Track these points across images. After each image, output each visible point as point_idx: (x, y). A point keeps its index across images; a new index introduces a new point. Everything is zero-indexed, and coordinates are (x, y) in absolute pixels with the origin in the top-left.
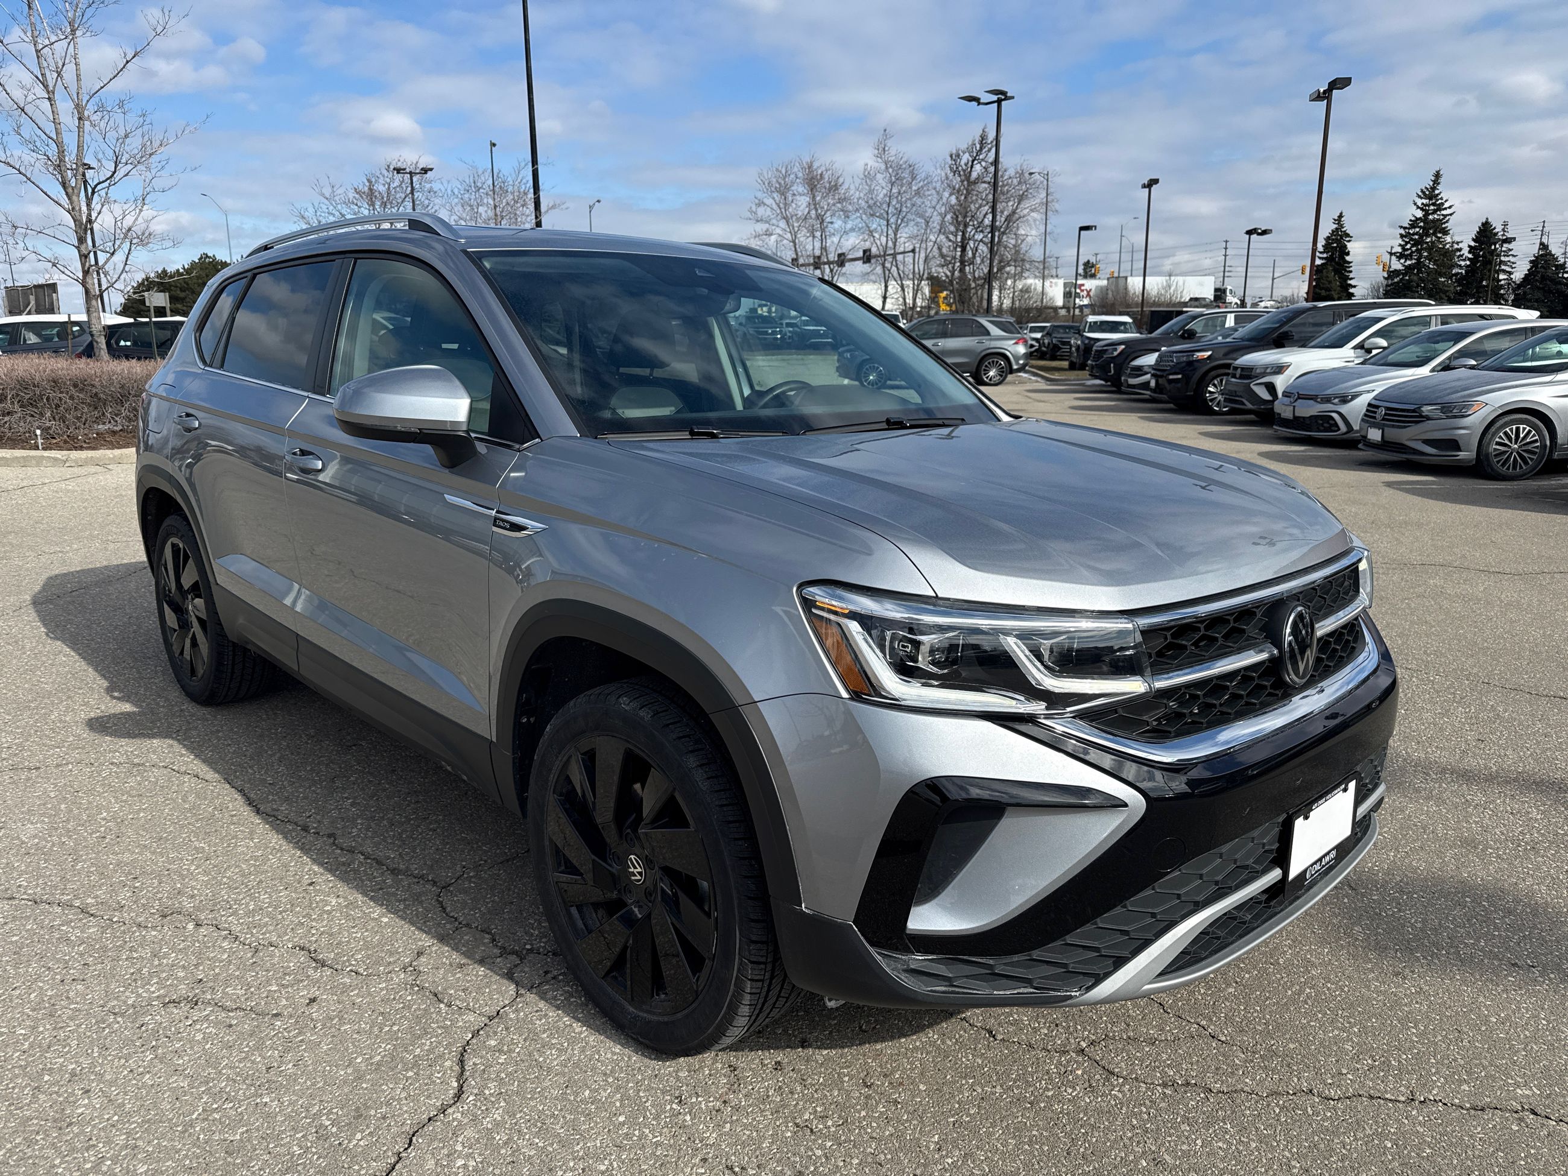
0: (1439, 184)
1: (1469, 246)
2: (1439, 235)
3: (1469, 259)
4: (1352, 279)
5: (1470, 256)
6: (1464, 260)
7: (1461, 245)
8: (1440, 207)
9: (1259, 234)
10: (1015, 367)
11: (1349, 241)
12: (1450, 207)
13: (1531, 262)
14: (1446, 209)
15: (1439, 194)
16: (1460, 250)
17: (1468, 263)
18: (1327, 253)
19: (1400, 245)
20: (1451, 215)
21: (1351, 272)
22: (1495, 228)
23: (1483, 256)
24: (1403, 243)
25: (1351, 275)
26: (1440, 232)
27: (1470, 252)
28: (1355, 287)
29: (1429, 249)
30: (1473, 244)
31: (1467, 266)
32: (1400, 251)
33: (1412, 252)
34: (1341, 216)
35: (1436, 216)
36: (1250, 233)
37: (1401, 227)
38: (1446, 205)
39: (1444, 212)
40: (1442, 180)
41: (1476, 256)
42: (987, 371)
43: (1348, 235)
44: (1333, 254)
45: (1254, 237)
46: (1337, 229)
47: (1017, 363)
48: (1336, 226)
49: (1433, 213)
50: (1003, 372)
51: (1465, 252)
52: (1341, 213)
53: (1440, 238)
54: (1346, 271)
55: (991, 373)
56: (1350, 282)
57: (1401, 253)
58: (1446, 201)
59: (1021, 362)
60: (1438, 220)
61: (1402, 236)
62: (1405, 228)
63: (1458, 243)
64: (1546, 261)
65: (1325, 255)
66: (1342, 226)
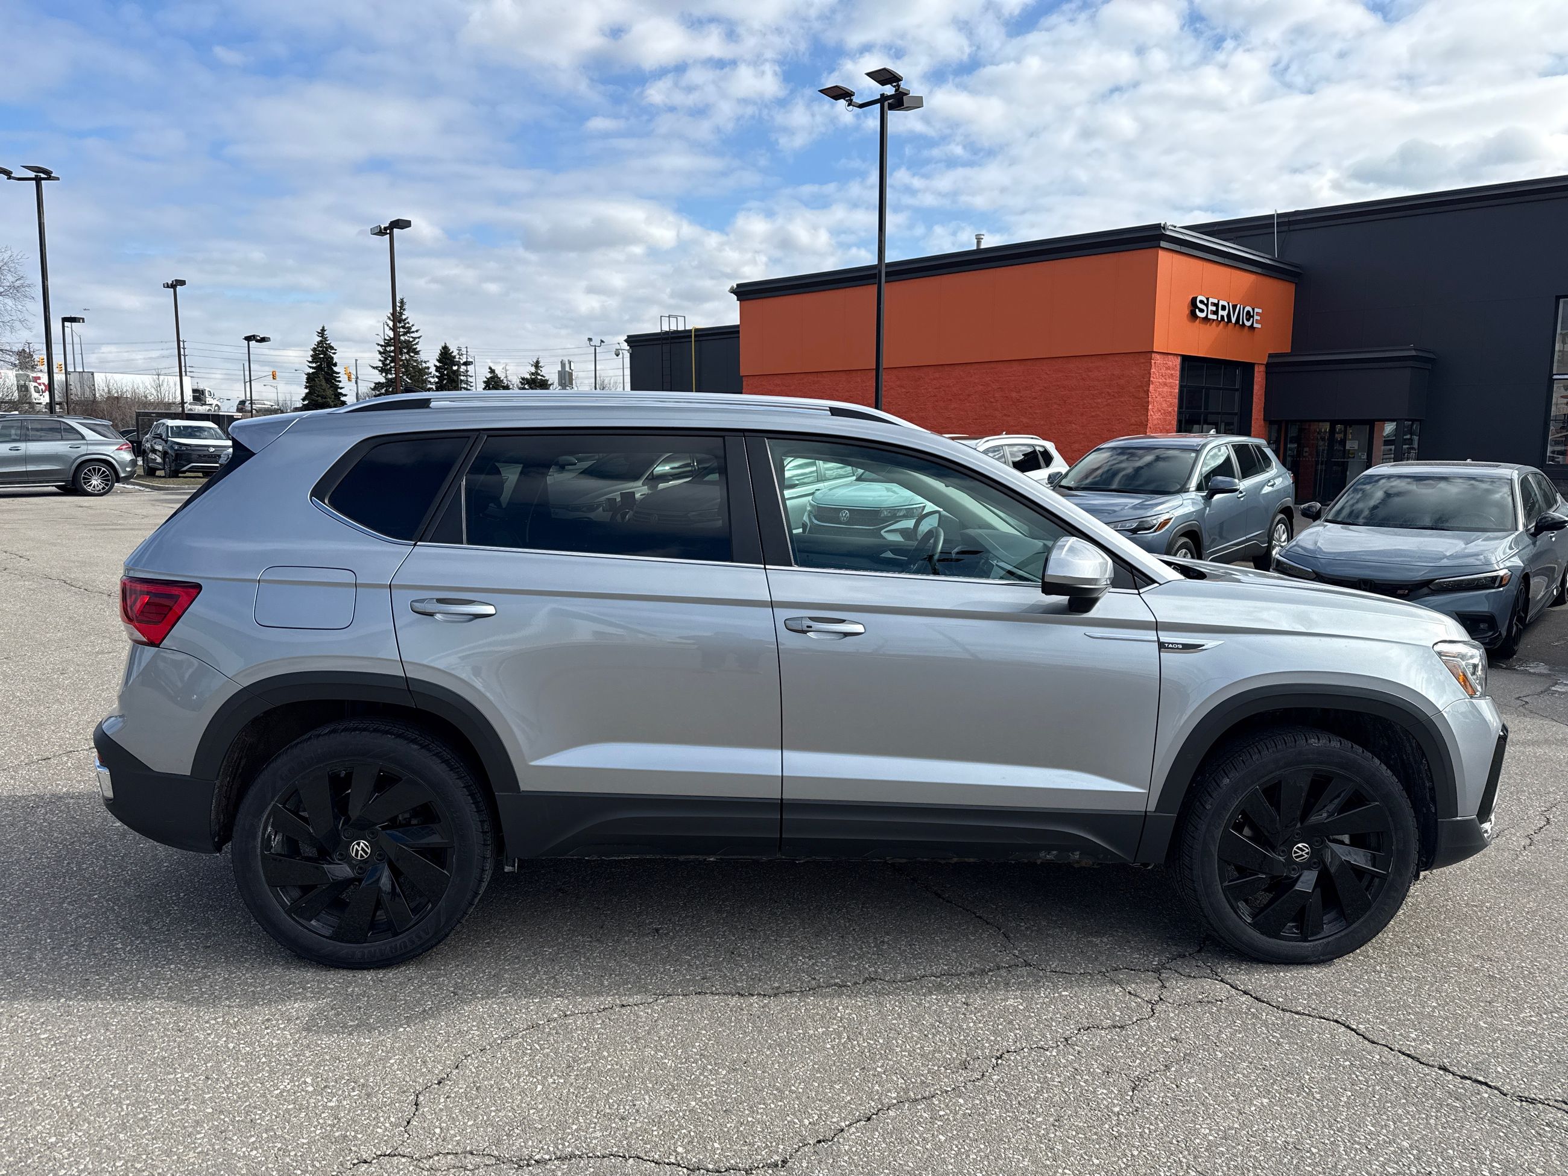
0: (404, 310)
1: (435, 366)
2: (412, 354)
3: (437, 377)
4: (341, 388)
5: (437, 374)
6: (433, 377)
7: (428, 365)
8: (408, 331)
9: (257, 341)
10: (123, 475)
11: (334, 353)
12: (417, 331)
13: (485, 382)
14: (413, 332)
15: (405, 319)
16: (428, 368)
17: (437, 380)
18: (316, 363)
19: (380, 360)
20: (419, 338)
21: (340, 382)
22: (452, 352)
23: (447, 375)
24: (382, 359)
25: (341, 385)
26: (413, 352)
27: (436, 371)
28: (345, 395)
29: (405, 366)
30: (438, 364)
31: (436, 383)
32: (381, 365)
33: (391, 367)
34: (323, 330)
35: (406, 338)
36: (248, 339)
37: (378, 345)
38: (413, 329)
39: (412, 335)
40: (406, 307)
41: (442, 374)
42: (87, 480)
43: (332, 348)
44: (321, 364)
45: (253, 343)
46: (321, 341)
47: (125, 471)
48: (321, 338)
49: (403, 335)
50: (108, 480)
51: (433, 370)
52: (323, 327)
53: (413, 357)
54: (336, 381)
55: (94, 482)
56: (339, 391)
57: (382, 367)
58: (413, 325)
59: (128, 469)
60: (409, 341)
61: (380, 353)
62: (382, 346)
63: (425, 362)
64: (495, 382)
65: (314, 365)
66: (326, 339)
